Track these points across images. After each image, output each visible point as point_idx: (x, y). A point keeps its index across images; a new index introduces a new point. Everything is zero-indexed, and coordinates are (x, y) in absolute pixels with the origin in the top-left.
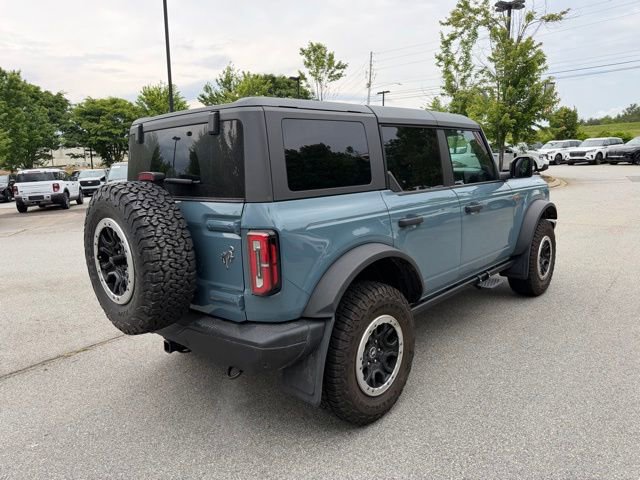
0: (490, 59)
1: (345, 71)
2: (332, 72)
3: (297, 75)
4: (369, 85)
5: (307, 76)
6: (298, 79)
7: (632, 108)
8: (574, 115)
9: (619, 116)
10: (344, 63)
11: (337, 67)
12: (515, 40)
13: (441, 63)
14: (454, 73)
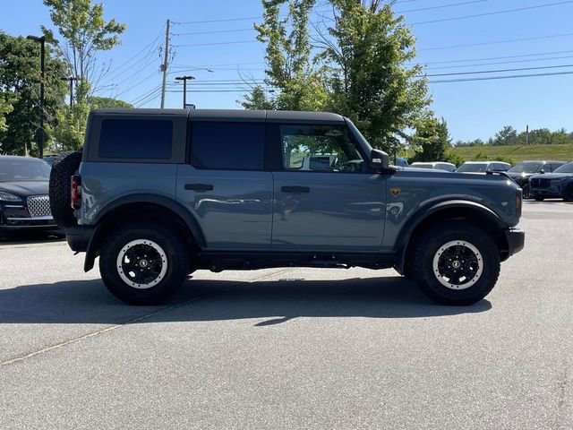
0: (332, 31)
1: (120, 37)
2: (100, 35)
3: (40, 35)
4: (164, 68)
5: (57, 36)
6: (42, 40)
7: (506, 132)
8: (442, 130)
9: (491, 141)
10: (119, 22)
11: (108, 28)
12: (367, 10)
13: (264, 38)
14: (284, 54)
